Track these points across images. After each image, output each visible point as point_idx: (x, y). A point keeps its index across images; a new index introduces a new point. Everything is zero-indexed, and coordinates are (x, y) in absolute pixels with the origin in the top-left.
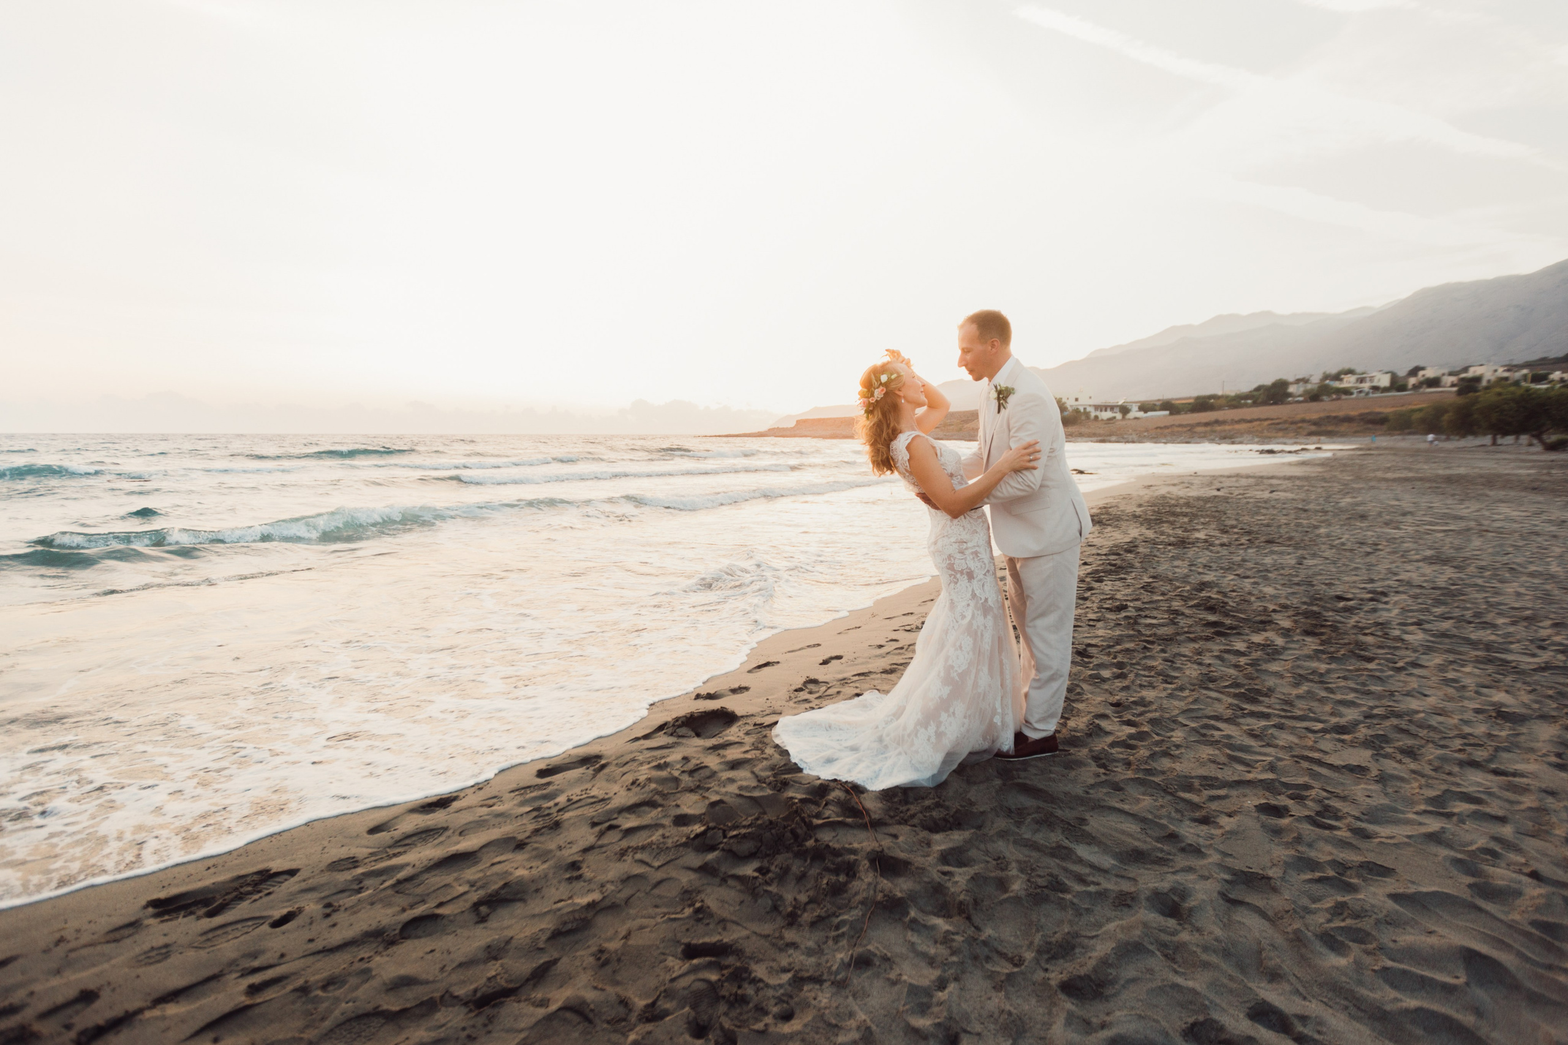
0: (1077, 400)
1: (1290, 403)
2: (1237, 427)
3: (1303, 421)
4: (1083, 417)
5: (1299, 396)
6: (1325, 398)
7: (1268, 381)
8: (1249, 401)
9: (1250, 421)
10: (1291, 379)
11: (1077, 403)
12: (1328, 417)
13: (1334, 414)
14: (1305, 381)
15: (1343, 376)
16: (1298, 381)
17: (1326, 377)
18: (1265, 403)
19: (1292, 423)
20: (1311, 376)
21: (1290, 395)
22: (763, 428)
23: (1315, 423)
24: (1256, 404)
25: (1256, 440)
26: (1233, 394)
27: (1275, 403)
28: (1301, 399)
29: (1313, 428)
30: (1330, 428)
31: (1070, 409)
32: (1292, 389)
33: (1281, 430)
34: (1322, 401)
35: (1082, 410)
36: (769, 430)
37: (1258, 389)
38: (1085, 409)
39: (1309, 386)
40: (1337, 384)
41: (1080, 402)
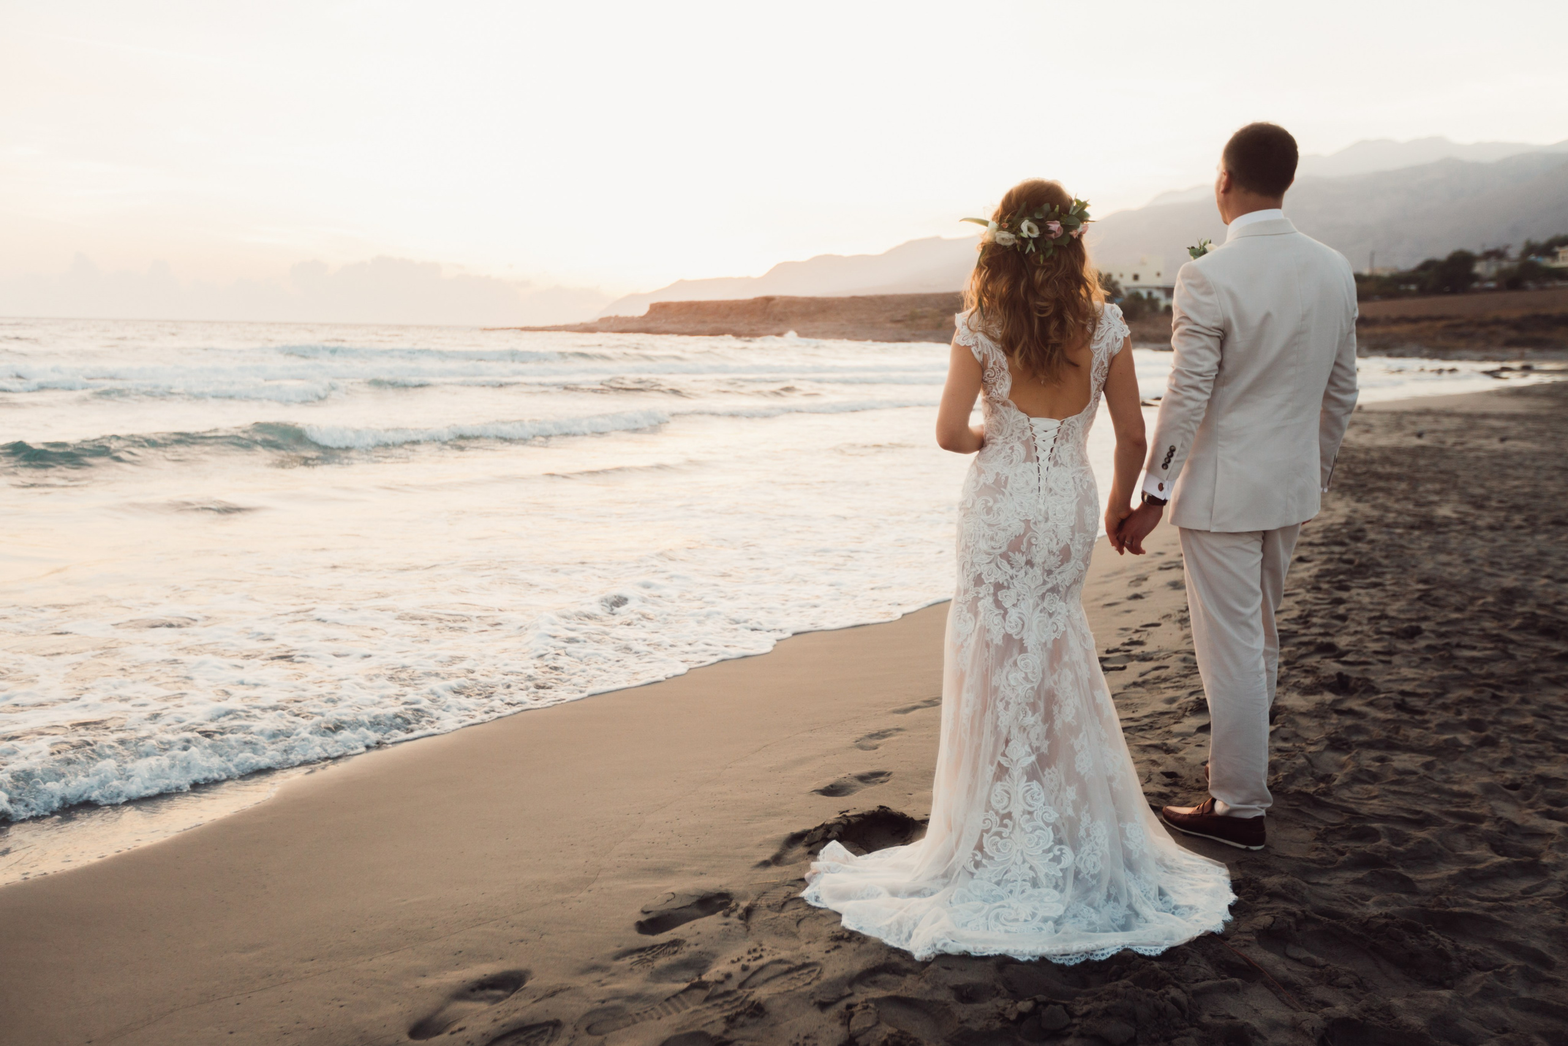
0: (1136, 277)
1: (1475, 291)
2: (1395, 329)
3: (1497, 321)
4: (1147, 308)
5: (1491, 280)
6: (1530, 284)
7: (1441, 252)
8: (1413, 287)
9: (1416, 320)
10: (1477, 251)
11: (1136, 284)
12: (1536, 317)
13: (1543, 312)
14: (1497, 254)
15: (1557, 249)
16: (1488, 255)
17: (1531, 249)
18: (1437, 291)
19: (1482, 324)
20: (1508, 247)
21: (1476, 278)
23: (1517, 325)
24: (1423, 292)
25: (1425, 351)
26: (1386, 274)
27: (1454, 292)
28: (1492, 285)
29: (1513, 334)
30: (1539, 334)
31: (1124, 292)
32: (1479, 268)
33: (1462, 336)
34: (1525, 289)
35: (1144, 294)
36: (602, 320)
37: (1428, 265)
38: (1150, 294)
39: (1505, 264)
40: (1547, 262)
41: (1142, 282)
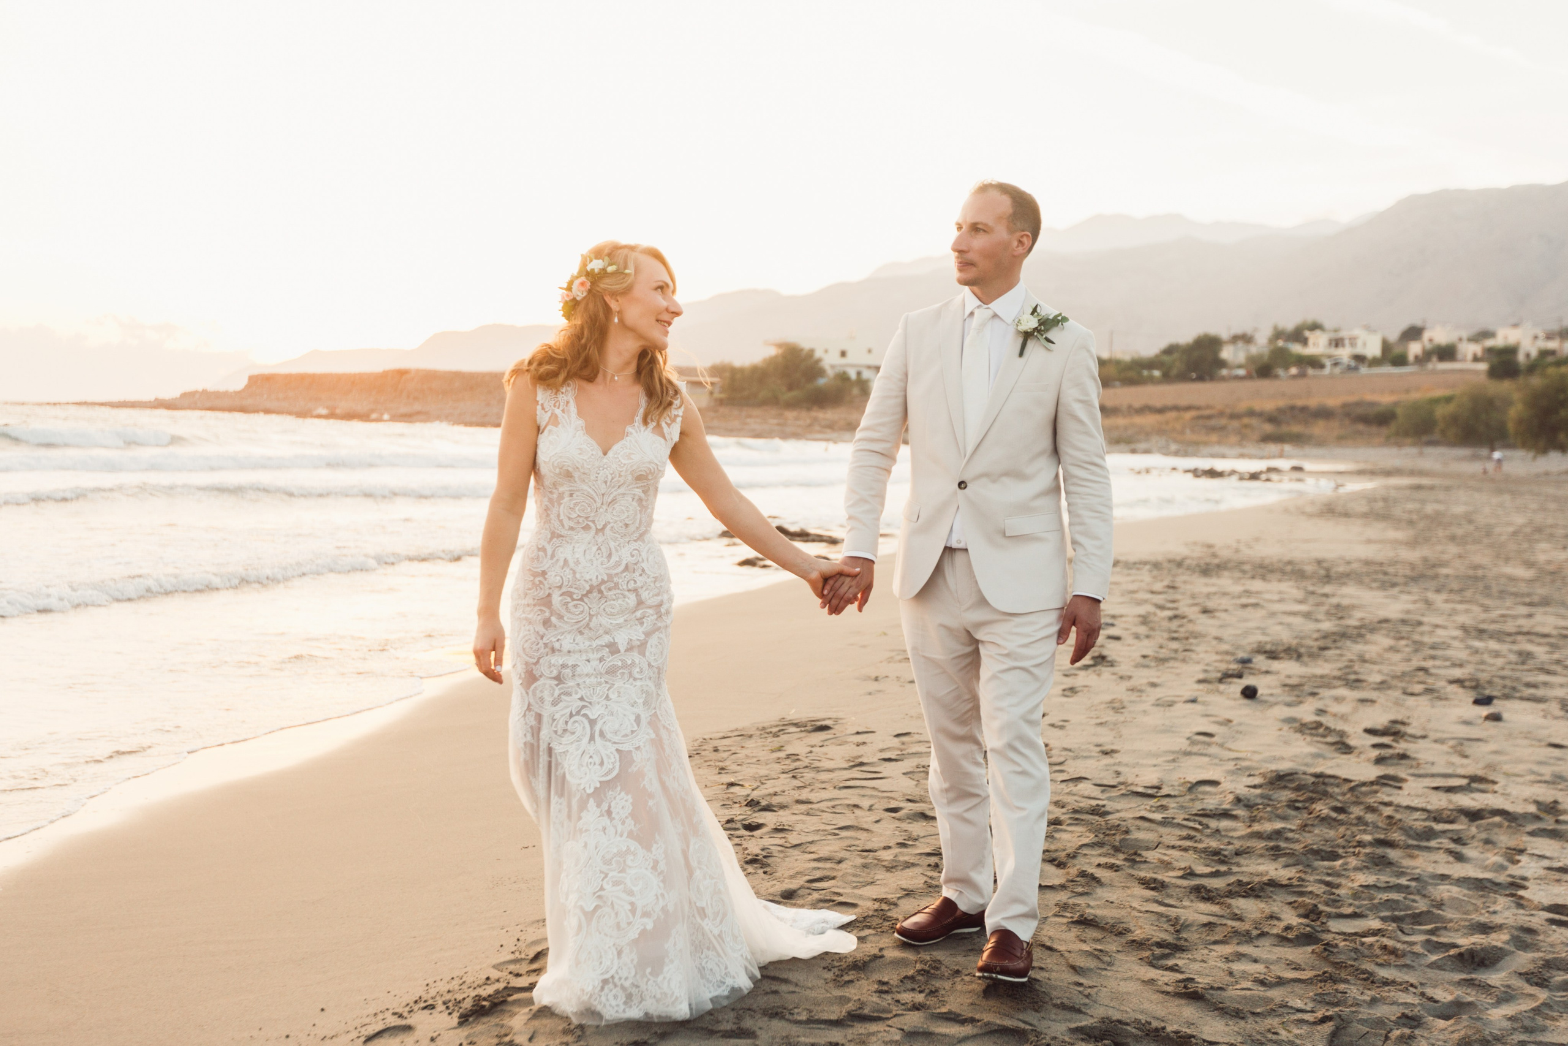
0: (843, 354)
1: (1223, 379)
2: (1138, 420)
3: (1251, 413)
4: (856, 391)
5: (1240, 367)
6: (1280, 372)
7: (1185, 336)
8: (1157, 373)
9: (1161, 411)
10: (1225, 335)
11: (843, 361)
12: (1292, 408)
13: (1299, 403)
14: (1245, 339)
15: (1307, 333)
16: (1235, 339)
17: (1278, 334)
18: (1183, 377)
19: (1234, 416)
20: (1256, 330)
21: (1223, 364)
22: (171, 393)
23: (1272, 419)
24: (1167, 378)
25: (1174, 447)
26: (1127, 358)
27: (1200, 379)
28: (1241, 372)
29: (1268, 428)
30: (1296, 428)
31: (830, 373)
32: (1226, 354)
33: (1213, 429)
34: (1277, 377)
35: (853, 375)
36: (184, 395)
37: (1170, 350)
38: (859, 374)
39: (1254, 350)
40: (1296, 348)
41: (850, 359)
